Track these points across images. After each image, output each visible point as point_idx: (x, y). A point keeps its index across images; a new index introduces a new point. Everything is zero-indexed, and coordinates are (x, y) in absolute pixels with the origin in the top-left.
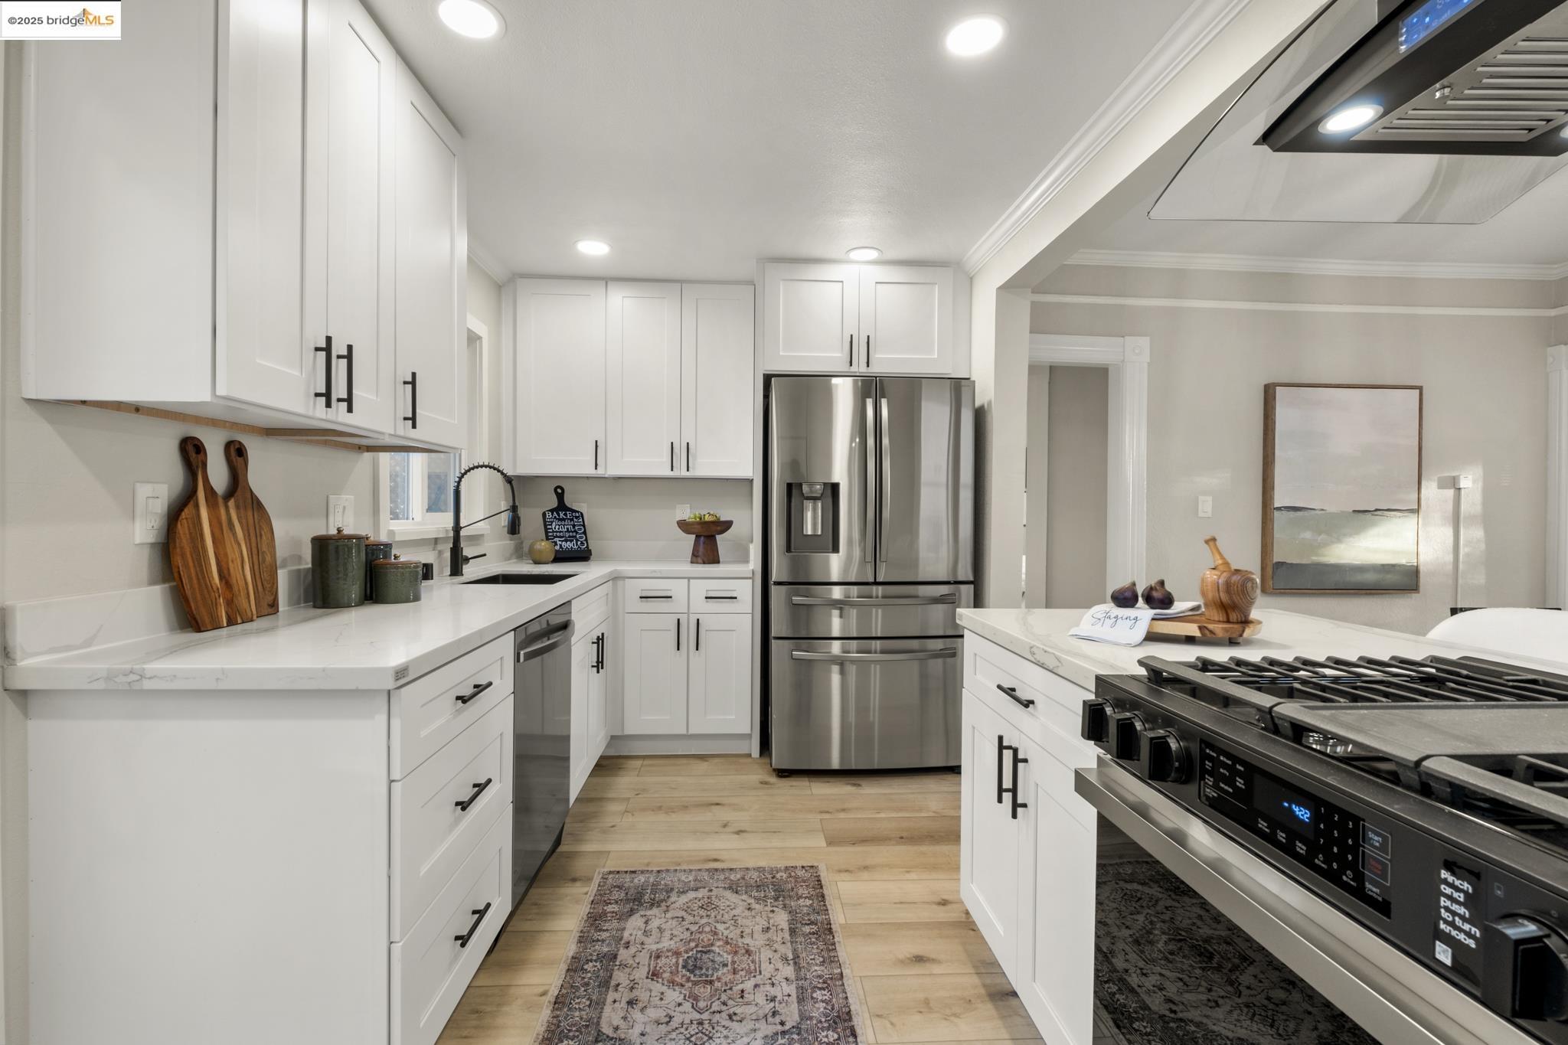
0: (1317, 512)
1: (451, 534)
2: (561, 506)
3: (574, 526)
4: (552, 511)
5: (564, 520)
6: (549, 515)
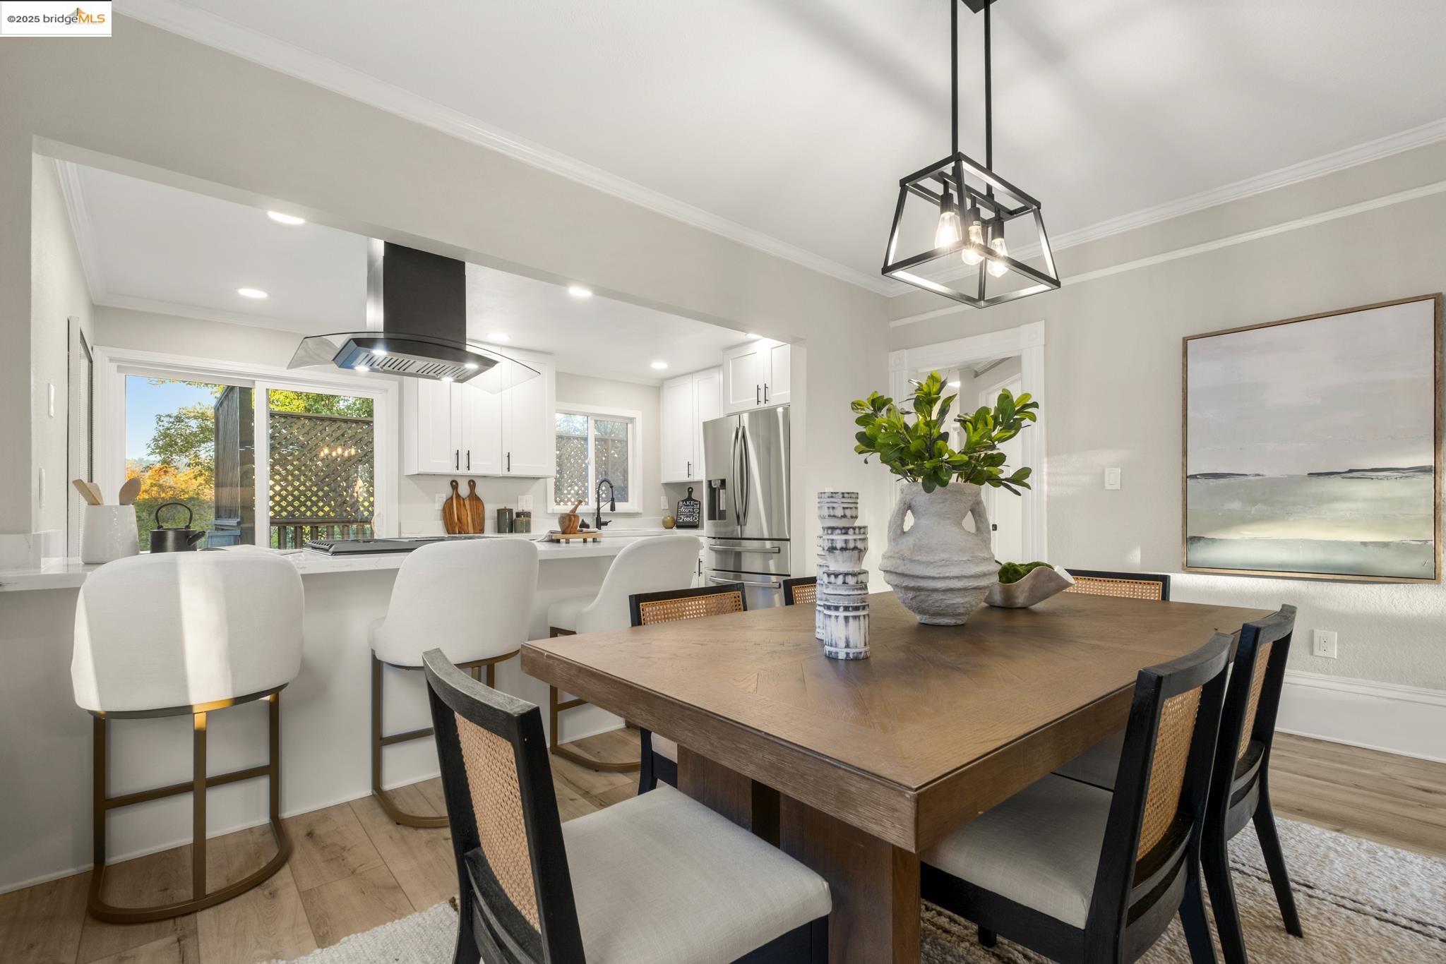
0: (1251, 478)
1: (596, 512)
2: (690, 498)
3: (693, 509)
4: (683, 501)
5: (688, 505)
6: (681, 503)
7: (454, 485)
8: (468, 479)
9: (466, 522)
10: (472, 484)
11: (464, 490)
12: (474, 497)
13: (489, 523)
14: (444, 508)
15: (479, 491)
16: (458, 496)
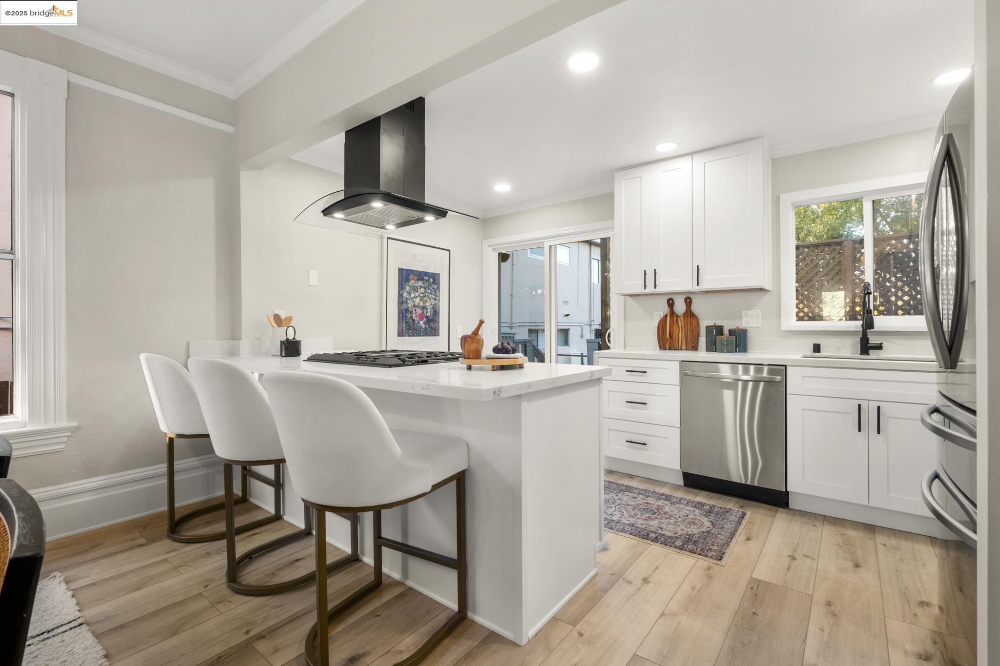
7: (671, 303)
8: (684, 297)
9: (677, 338)
10: (688, 301)
11: (680, 307)
12: (690, 314)
13: (703, 341)
14: (658, 325)
15: (695, 308)
16: (672, 313)
